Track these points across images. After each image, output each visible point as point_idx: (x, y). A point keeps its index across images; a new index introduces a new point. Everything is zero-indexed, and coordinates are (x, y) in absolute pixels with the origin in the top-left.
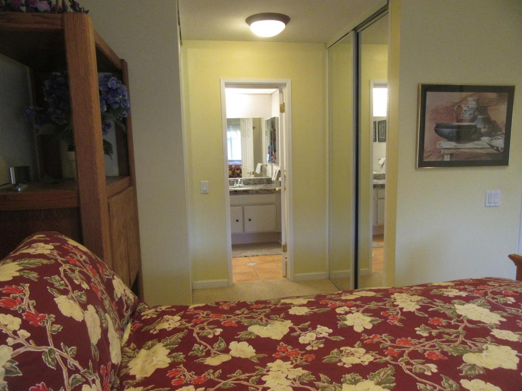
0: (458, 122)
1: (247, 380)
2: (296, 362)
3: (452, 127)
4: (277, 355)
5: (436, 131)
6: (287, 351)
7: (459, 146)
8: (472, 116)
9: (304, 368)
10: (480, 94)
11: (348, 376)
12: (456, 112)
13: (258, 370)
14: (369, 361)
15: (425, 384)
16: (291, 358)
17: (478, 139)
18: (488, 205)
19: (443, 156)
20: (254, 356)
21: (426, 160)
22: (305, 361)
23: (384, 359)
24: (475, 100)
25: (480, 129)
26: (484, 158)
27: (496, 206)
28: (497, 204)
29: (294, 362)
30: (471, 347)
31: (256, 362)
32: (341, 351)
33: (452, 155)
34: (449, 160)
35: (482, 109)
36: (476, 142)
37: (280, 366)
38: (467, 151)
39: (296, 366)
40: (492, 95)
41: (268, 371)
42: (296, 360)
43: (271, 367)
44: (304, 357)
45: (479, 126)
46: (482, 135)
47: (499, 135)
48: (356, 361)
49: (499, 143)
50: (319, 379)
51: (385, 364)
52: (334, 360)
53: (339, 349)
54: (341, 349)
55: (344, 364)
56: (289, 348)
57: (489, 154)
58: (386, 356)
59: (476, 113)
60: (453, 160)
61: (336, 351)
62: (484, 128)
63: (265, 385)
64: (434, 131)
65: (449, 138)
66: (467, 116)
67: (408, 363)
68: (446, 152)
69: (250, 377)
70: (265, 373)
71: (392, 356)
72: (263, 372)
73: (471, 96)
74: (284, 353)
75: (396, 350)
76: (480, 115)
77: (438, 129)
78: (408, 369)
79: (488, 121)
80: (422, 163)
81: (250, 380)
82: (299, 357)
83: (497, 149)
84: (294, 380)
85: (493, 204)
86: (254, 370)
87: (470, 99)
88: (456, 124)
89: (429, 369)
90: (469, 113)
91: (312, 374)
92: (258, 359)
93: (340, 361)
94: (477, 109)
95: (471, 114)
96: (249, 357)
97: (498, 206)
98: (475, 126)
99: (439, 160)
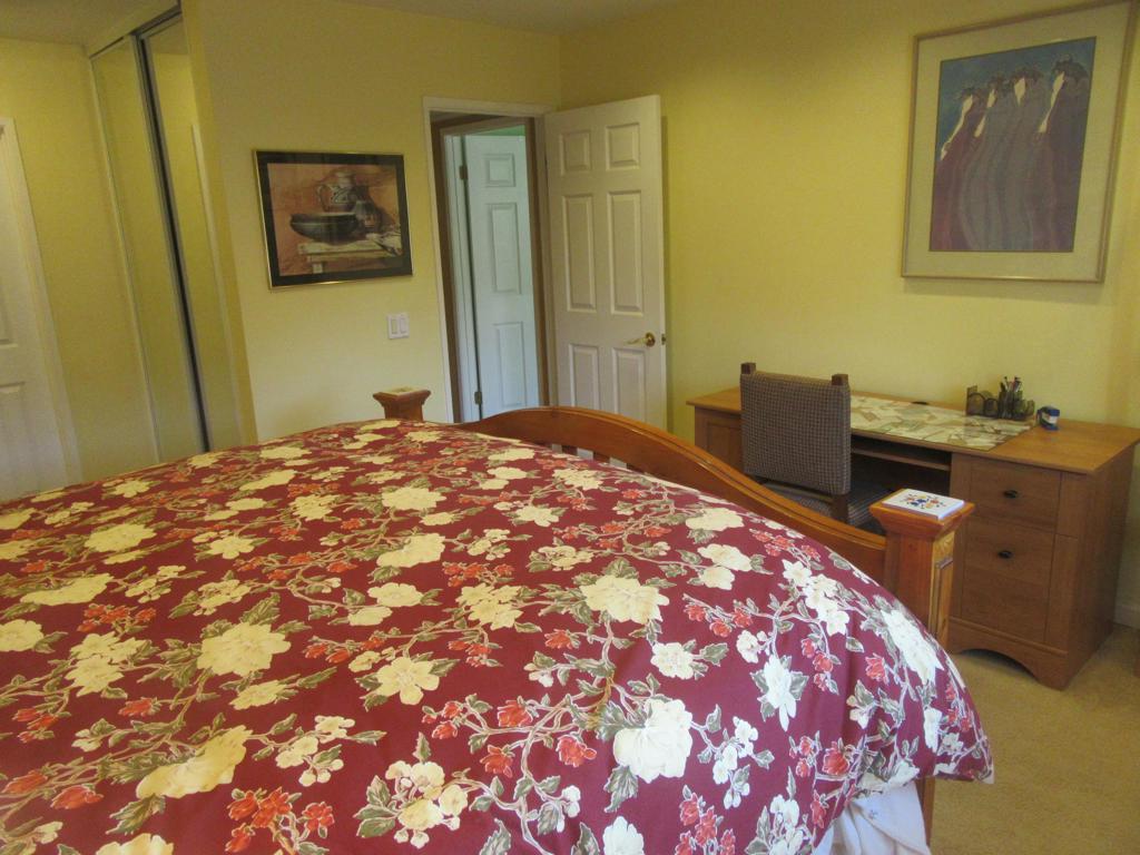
0: (326, 211)
1: (39, 688)
2: (124, 629)
3: (317, 220)
4: (85, 626)
5: (294, 227)
6: (105, 613)
7: (335, 248)
8: (347, 201)
9: (139, 636)
10: (353, 167)
11: (210, 627)
12: (321, 196)
13: (55, 666)
14: (244, 593)
15: (320, 605)
16: (114, 624)
17: (362, 237)
18: (392, 336)
19: (310, 266)
20: (41, 642)
21: (282, 274)
22: (138, 624)
23: (266, 586)
24: (347, 177)
25: (362, 221)
26: (376, 266)
27: (404, 337)
28: (406, 334)
29: (119, 629)
30: (389, 545)
31: (47, 652)
32: (200, 593)
33: (324, 264)
34: (320, 271)
35: (359, 191)
36: (359, 242)
37: (95, 645)
38: (348, 255)
39: (124, 638)
40: (370, 169)
41: (74, 662)
42: (123, 626)
43: (78, 653)
44: (137, 616)
45: (360, 216)
46: (368, 230)
47: (391, 230)
48: (221, 599)
49: (394, 241)
50: (165, 648)
51: (267, 594)
52: (188, 609)
53: (196, 590)
54: (200, 589)
55: (205, 610)
56: (108, 609)
57: (382, 260)
58: (269, 581)
59: (353, 197)
60: (327, 271)
61: (191, 594)
62: (369, 219)
63: (73, 685)
64: (290, 228)
65: (317, 238)
66: (339, 201)
67: (301, 584)
68: (317, 259)
69: (42, 683)
70: (70, 667)
71: (278, 580)
72: (65, 669)
73: (342, 170)
74: (97, 618)
75: (285, 571)
76: (359, 199)
77: (297, 222)
78: (299, 592)
79: (370, 208)
80: (279, 280)
81: (44, 688)
82: (128, 618)
83: (393, 251)
84: (125, 662)
85: (400, 335)
86: (49, 669)
87: (340, 175)
88: (324, 214)
89: (329, 585)
90: (342, 196)
91: (153, 645)
92: (52, 645)
93: (198, 607)
94: (353, 190)
95: (344, 199)
96: (31, 647)
97: (407, 337)
98: (353, 217)
99: (305, 273)
